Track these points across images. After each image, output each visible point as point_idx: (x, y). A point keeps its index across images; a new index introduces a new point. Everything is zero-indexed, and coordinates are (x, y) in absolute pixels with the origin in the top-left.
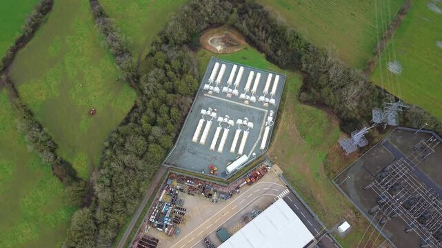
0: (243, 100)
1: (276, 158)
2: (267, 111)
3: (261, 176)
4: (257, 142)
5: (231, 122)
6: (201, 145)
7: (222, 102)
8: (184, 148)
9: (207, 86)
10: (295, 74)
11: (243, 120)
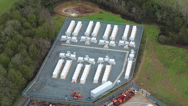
0: (103, 46)
1: (142, 84)
2: (128, 52)
3: (128, 98)
4: (121, 74)
5: (92, 60)
6: (63, 80)
7: (80, 48)
8: (44, 83)
9: (64, 37)
10: (152, 26)
11: (104, 57)
